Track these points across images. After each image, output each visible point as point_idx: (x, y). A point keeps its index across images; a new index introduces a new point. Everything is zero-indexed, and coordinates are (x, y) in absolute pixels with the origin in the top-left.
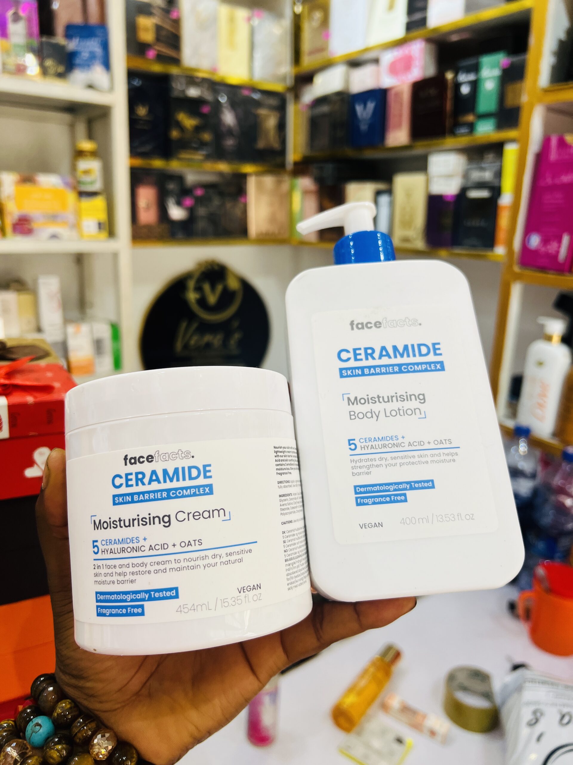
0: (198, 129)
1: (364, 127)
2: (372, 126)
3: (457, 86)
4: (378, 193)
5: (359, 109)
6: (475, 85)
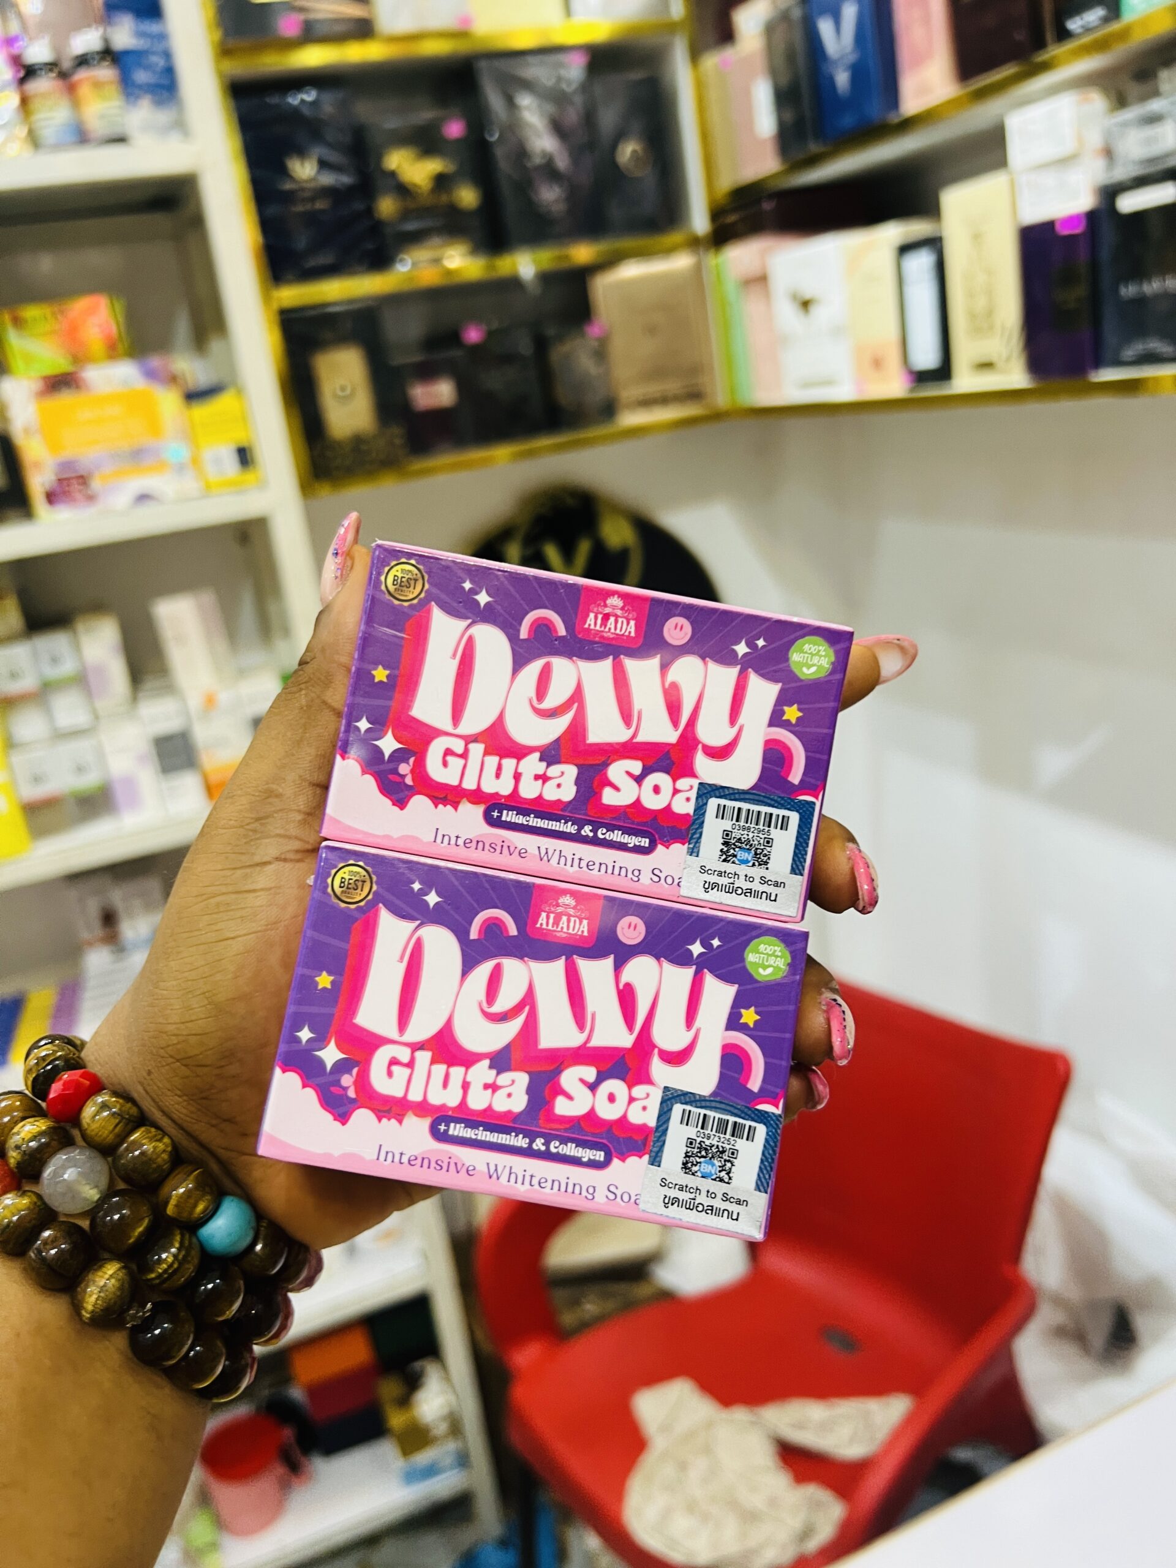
0: (441, 181)
1: (842, 79)
2: (858, 72)
4: (905, 249)
5: (825, 27)
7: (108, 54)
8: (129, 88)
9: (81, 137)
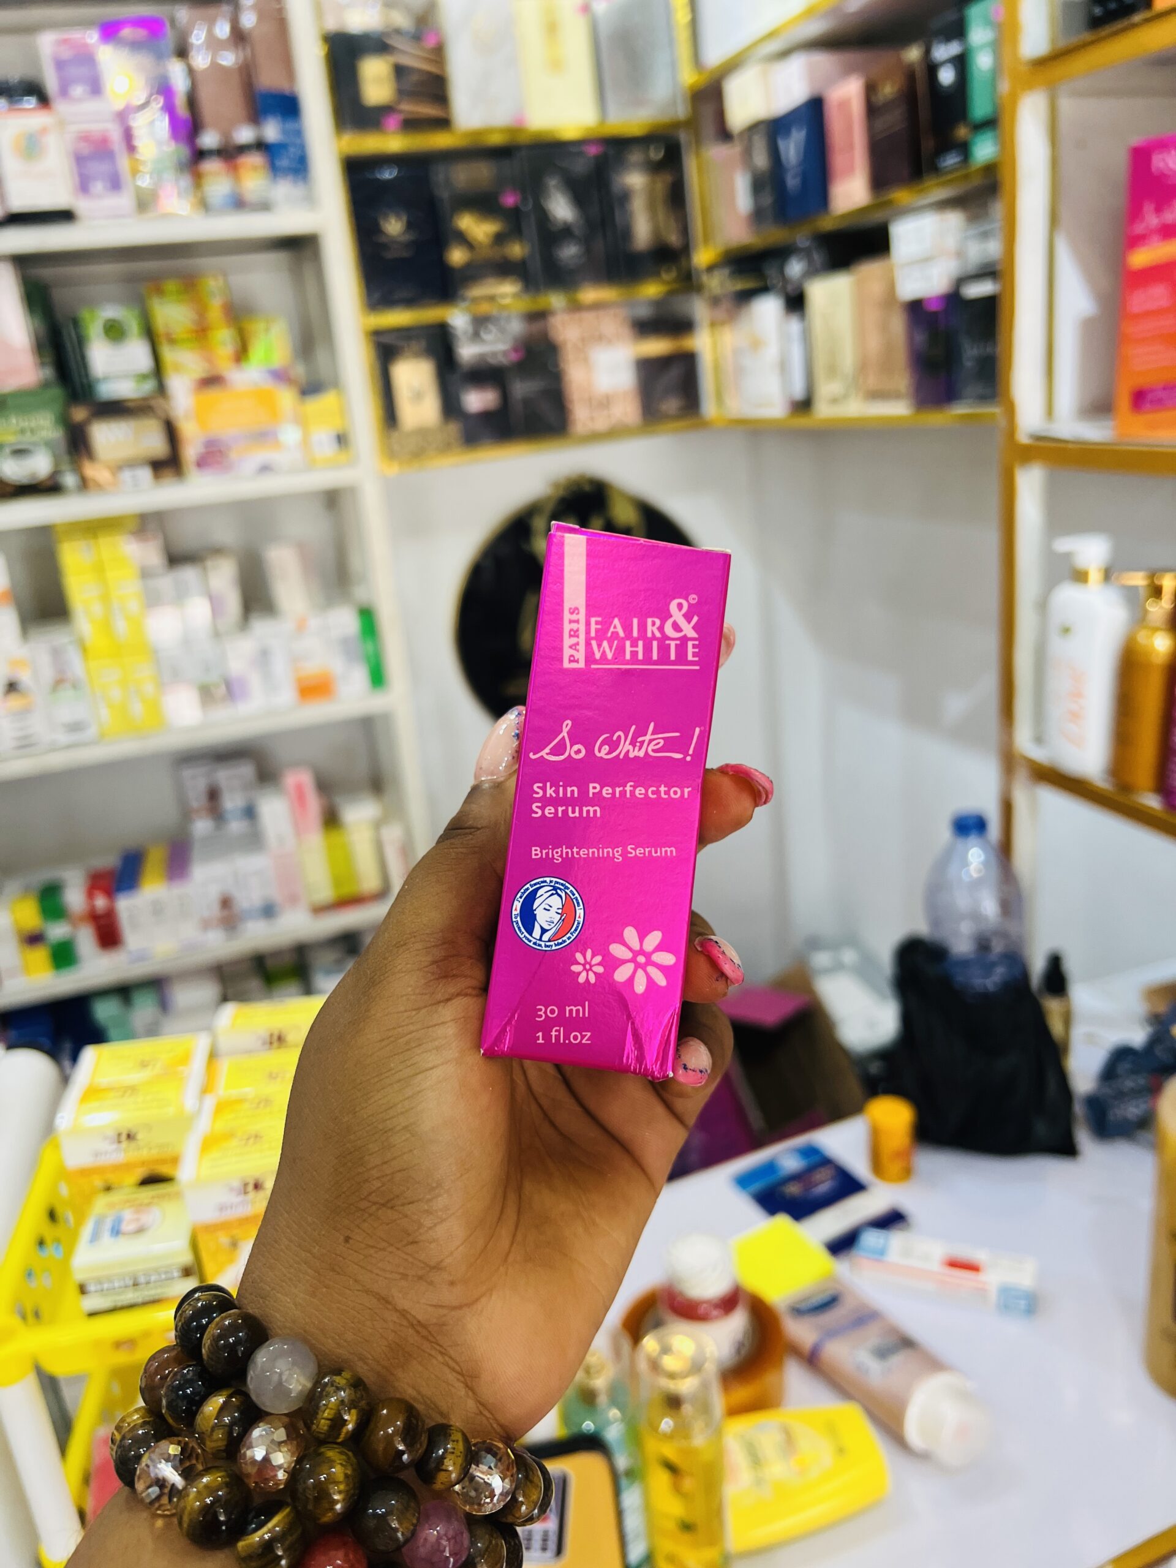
2: (804, 178)
3: (932, 69)
5: (784, 144)
6: (961, 62)
7: (260, 146)
8: (275, 170)
9: (239, 203)
